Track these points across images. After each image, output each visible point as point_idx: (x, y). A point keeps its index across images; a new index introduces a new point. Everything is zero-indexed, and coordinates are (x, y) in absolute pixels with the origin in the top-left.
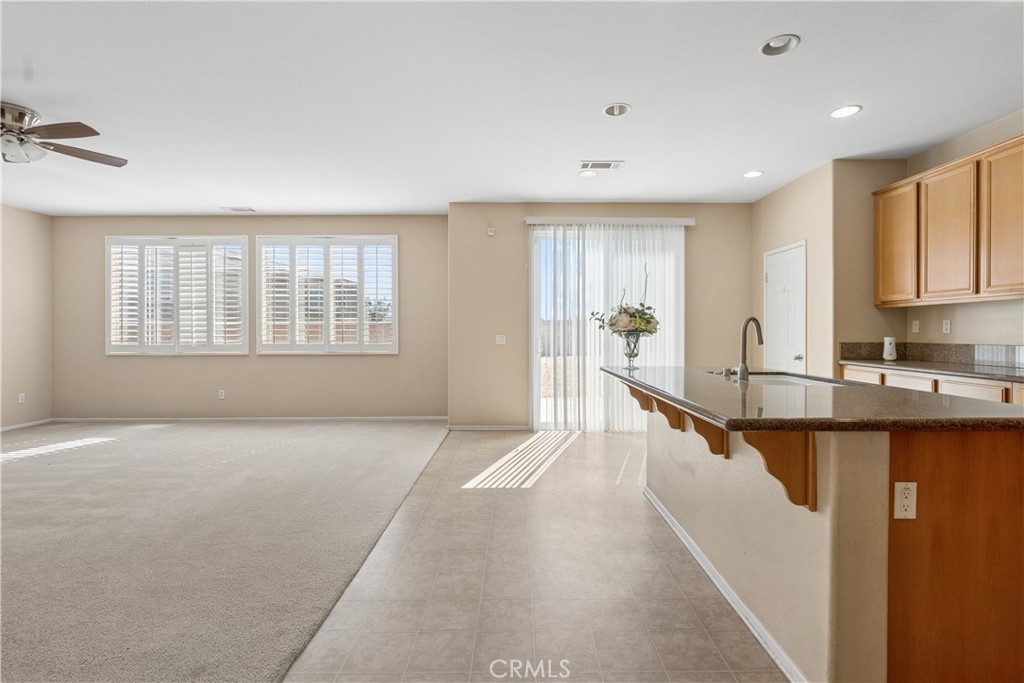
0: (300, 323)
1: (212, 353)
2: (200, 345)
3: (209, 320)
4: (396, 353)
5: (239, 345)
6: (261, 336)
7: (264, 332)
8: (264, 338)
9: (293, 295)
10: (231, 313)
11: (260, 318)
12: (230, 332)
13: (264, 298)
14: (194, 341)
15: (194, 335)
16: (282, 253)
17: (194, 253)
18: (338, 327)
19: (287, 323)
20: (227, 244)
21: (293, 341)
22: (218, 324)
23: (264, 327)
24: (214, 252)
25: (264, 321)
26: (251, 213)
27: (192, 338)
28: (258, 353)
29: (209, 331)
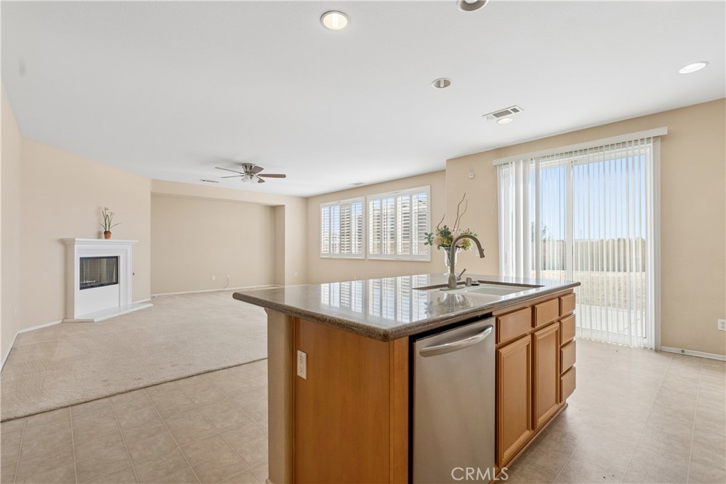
3: (351, 241)
4: (430, 260)
5: (361, 254)
6: (369, 249)
7: (371, 247)
8: (371, 250)
9: (381, 227)
12: (359, 247)
13: (371, 229)
14: (346, 252)
15: (346, 249)
17: (346, 208)
19: (379, 242)
21: (381, 252)
23: (371, 244)
25: (371, 241)
28: (368, 258)
29: (351, 247)
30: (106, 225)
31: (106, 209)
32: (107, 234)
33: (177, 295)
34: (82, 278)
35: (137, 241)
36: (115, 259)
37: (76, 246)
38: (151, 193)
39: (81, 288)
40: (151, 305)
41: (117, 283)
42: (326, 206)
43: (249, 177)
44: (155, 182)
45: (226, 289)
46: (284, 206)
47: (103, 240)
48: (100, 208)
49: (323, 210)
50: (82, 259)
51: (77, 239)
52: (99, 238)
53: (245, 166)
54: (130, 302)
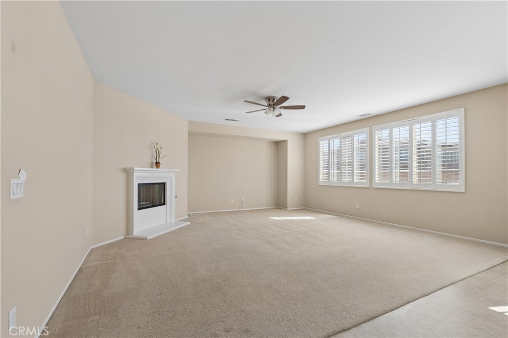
0: (396, 172)
1: (353, 186)
2: (349, 182)
3: (353, 170)
4: (464, 191)
5: (365, 183)
6: (375, 178)
7: (377, 176)
8: (377, 179)
9: (391, 156)
10: (362, 167)
11: (375, 169)
12: (362, 176)
13: (377, 158)
14: (347, 180)
15: (347, 177)
16: (385, 133)
17: (347, 140)
18: (419, 173)
19: (388, 171)
20: (360, 134)
21: (391, 181)
22: (356, 172)
23: (377, 173)
24: (355, 138)
25: (377, 170)
26: (369, 116)
27: (346, 178)
28: (373, 187)
29: (353, 175)
30: (157, 157)
31: (157, 144)
32: (157, 164)
33: (206, 213)
34: (139, 201)
35: (178, 170)
36: (163, 185)
37: (134, 174)
38: (189, 132)
39: (139, 209)
40: (189, 223)
41: (164, 204)
42: (326, 139)
43: (272, 109)
44: (191, 123)
45: (241, 210)
46: (286, 141)
47: (155, 169)
48: (152, 143)
49: (321, 143)
50: (139, 185)
51: (135, 168)
52: (152, 167)
53: (269, 99)
54: (173, 220)
